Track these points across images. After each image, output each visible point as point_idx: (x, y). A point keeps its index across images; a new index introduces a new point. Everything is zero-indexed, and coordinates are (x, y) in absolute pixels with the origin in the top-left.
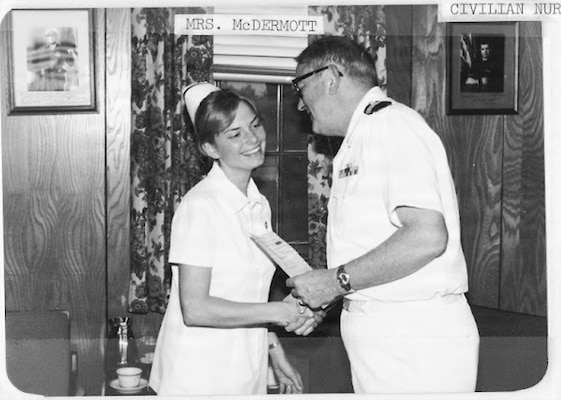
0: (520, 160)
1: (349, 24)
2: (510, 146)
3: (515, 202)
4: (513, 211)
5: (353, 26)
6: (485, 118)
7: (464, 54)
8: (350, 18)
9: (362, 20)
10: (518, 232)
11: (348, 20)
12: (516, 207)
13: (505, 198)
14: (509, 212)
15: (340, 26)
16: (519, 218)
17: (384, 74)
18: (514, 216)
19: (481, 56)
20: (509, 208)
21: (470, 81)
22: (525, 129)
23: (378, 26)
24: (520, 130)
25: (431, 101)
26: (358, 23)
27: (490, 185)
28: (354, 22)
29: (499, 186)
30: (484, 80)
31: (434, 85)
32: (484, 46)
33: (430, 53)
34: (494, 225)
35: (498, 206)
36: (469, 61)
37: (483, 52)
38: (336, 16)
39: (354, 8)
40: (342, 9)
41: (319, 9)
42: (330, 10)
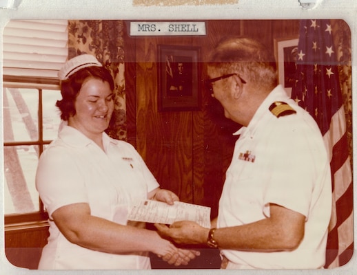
0: (202, 141)
1: (99, 46)
2: (197, 132)
3: (200, 170)
4: (200, 176)
5: (101, 47)
6: (181, 114)
7: (169, 69)
8: (100, 42)
9: (108, 43)
10: (203, 190)
11: (98, 43)
12: (201, 173)
13: (194, 167)
14: (197, 176)
15: (94, 47)
16: (203, 181)
17: (124, 83)
18: (200, 179)
19: (179, 71)
20: (197, 174)
21: (172, 88)
22: (204, 121)
23: (119, 48)
24: (202, 121)
25: (148, 103)
26: (105, 45)
27: (186, 159)
28: (102, 45)
29: (191, 160)
30: (180, 87)
31: (150, 91)
32: (180, 65)
33: (147, 69)
34: (189, 186)
35: (191, 173)
36: (171, 74)
37: (180, 68)
38: (90, 40)
39: (101, 35)
40: (94, 34)
41: (77, 34)
42: (84, 35)
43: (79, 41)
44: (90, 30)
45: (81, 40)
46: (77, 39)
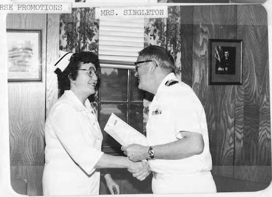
0: (243, 107)
1: (163, 41)
2: (239, 100)
3: (241, 127)
4: (240, 131)
5: (165, 42)
6: (227, 87)
7: (217, 56)
8: (164, 39)
9: (170, 39)
10: (242, 141)
11: (163, 39)
12: (241, 129)
13: (236, 125)
14: (238, 131)
15: (160, 42)
16: (243, 134)
17: (180, 65)
18: (241, 133)
19: (225, 57)
20: (238, 129)
21: (220, 69)
22: (245, 92)
23: (177, 42)
24: (243, 93)
25: (201, 79)
26: (168, 41)
27: (229, 118)
28: (166, 40)
29: (233, 119)
30: (226, 69)
31: (203, 71)
32: (226, 52)
33: (201, 55)
34: (231, 138)
35: (233, 129)
36: (219, 59)
37: (226, 55)
38: (158, 37)
39: (166, 34)
40: (160, 34)
41: (149, 34)
42: (154, 34)
43: (151, 38)
44: (158, 31)
45: (152, 37)
46: (149, 37)
